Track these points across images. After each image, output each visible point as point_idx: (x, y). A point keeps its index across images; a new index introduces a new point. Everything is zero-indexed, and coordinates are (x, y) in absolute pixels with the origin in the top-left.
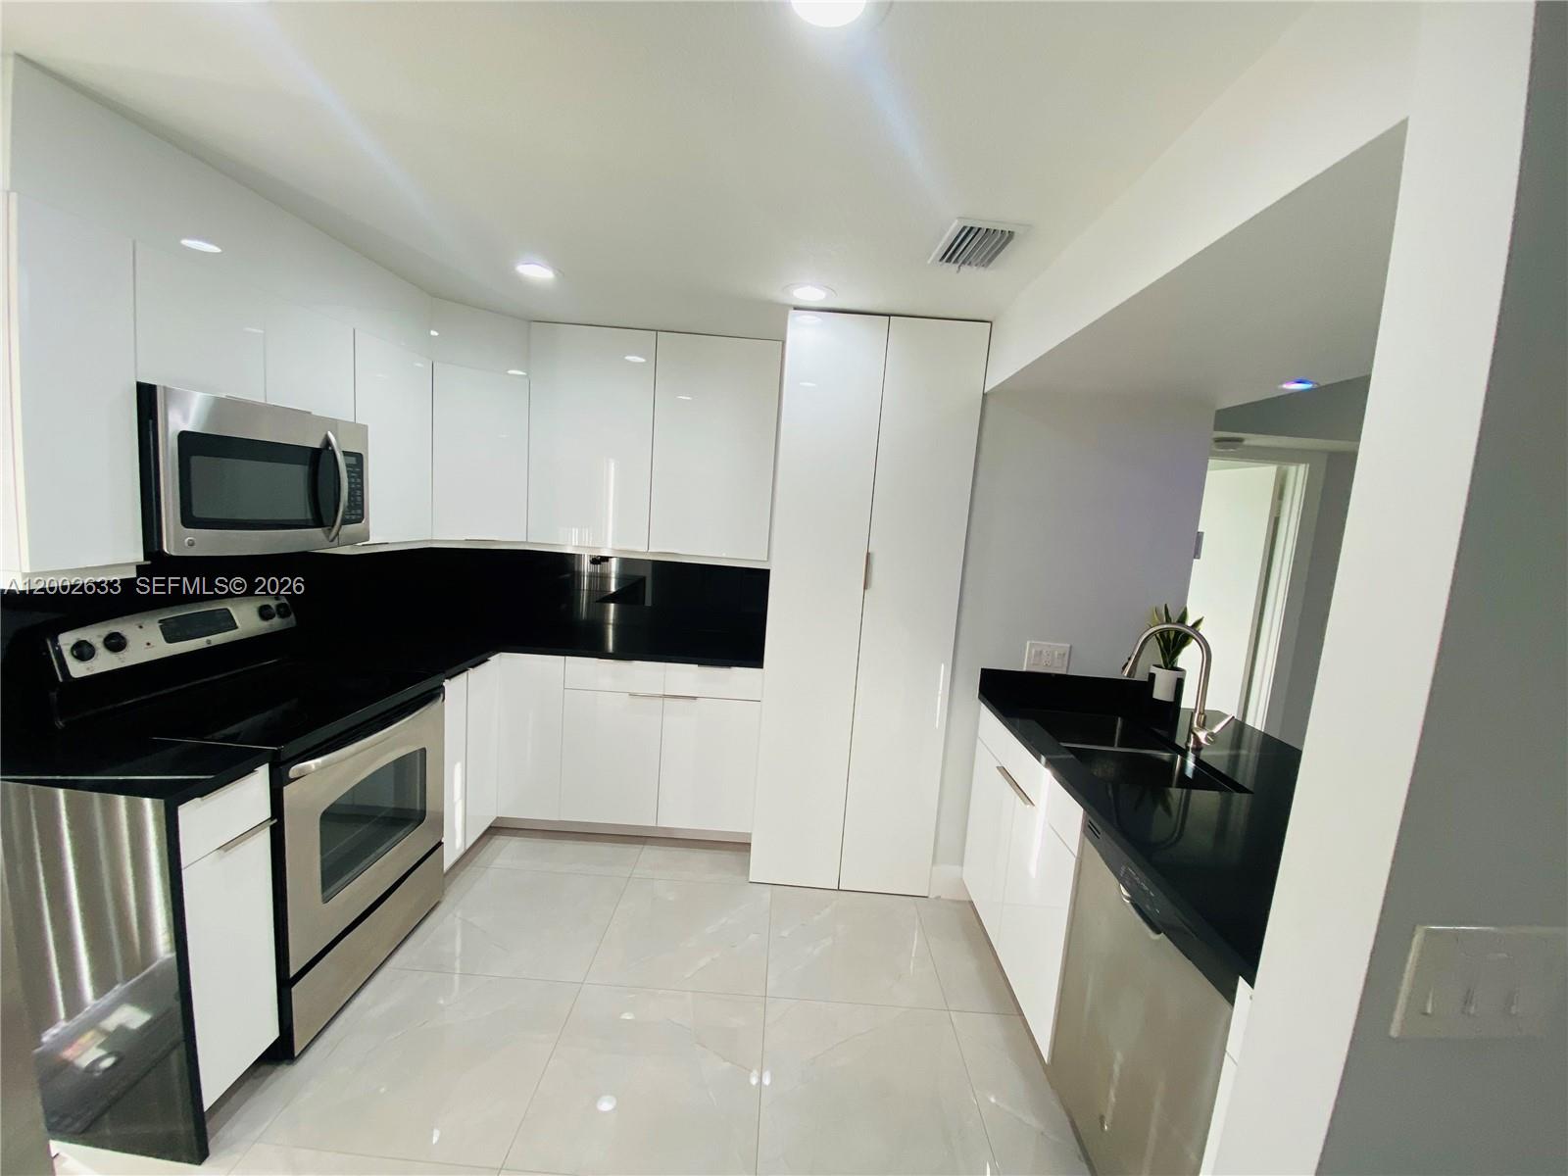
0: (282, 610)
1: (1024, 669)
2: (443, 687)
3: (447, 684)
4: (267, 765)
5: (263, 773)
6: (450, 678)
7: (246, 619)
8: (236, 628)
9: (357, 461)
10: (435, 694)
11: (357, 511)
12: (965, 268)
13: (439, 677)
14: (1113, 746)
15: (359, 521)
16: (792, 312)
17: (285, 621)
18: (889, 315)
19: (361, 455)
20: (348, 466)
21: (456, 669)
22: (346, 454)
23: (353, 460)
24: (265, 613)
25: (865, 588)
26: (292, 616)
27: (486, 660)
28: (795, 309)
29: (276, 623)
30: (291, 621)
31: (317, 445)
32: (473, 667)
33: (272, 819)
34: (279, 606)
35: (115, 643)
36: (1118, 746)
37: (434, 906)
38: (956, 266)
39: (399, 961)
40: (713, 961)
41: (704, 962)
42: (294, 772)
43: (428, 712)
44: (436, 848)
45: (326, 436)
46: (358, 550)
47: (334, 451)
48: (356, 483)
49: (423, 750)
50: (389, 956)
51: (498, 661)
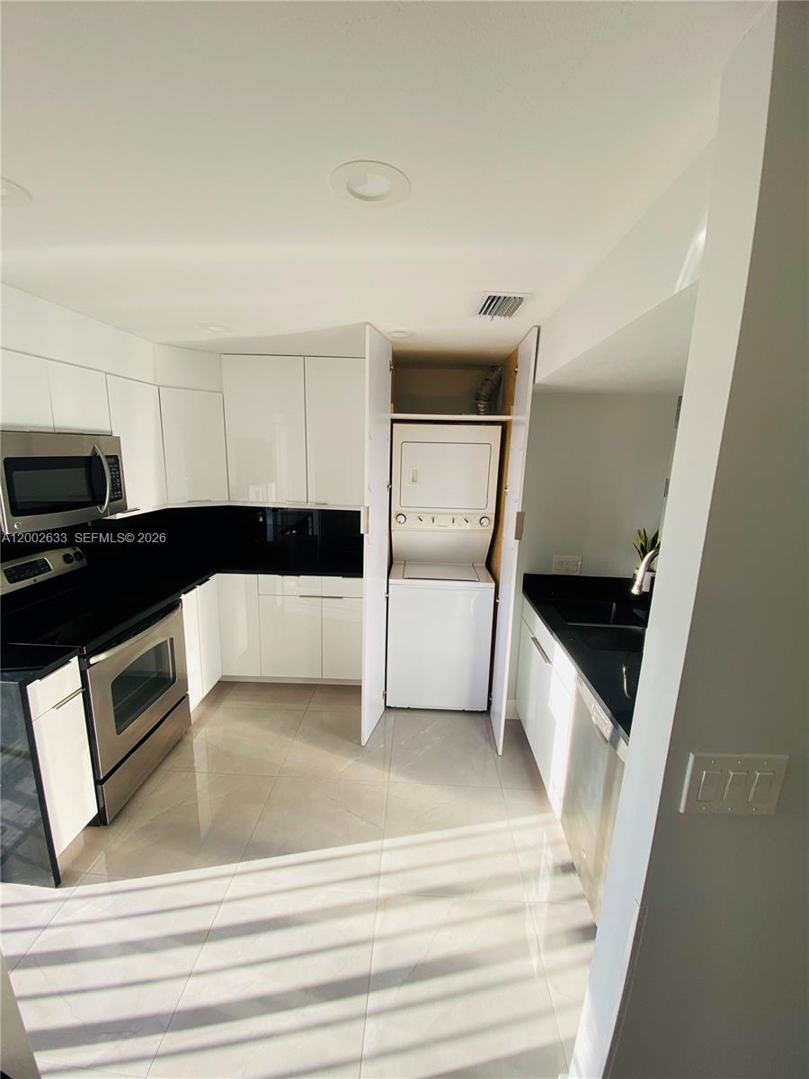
0: (78, 557)
1: (553, 573)
2: (181, 600)
3: (183, 597)
4: (76, 657)
5: (75, 660)
6: (185, 593)
7: (56, 563)
8: (50, 570)
9: (115, 461)
10: (176, 605)
11: (118, 492)
12: (496, 317)
13: (176, 595)
14: (609, 623)
15: (121, 498)
17: (79, 563)
19: (116, 456)
20: (109, 463)
21: (188, 588)
22: (107, 457)
23: (112, 460)
24: (67, 559)
26: (84, 559)
27: (207, 580)
29: (75, 565)
30: (84, 562)
31: (88, 454)
32: (200, 584)
33: (83, 687)
34: (76, 554)
36: (613, 624)
37: (186, 733)
38: (490, 317)
39: (166, 767)
40: (357, 760)
41: (351, 761)
42: (92, 661)
43: (173, 616)
44: (184, 698)
45: (94, 448)
46: (119, 516)
47: (99, 457)
48: (115, 475)
49: (172, 640)
50: (161, 763)
51: (217, 580)
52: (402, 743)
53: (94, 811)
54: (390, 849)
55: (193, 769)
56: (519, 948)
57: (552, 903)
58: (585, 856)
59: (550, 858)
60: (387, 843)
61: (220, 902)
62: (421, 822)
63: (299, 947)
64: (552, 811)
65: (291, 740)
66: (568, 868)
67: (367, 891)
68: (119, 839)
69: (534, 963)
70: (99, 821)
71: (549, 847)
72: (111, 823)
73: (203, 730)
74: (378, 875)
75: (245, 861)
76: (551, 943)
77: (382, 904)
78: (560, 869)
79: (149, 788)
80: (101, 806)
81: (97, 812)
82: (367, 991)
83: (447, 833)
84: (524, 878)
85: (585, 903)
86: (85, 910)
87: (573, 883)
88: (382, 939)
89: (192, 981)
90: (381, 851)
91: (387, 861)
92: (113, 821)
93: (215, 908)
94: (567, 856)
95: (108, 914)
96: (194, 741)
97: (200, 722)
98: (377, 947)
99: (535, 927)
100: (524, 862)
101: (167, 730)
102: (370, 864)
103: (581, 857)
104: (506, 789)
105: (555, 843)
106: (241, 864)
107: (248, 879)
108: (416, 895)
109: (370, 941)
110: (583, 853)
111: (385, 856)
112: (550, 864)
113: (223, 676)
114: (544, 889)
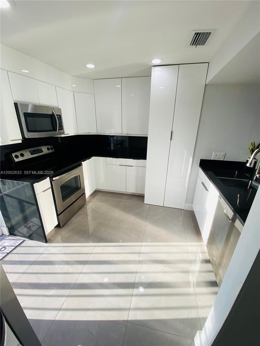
0: (52, 149)
1: (212, 159)
3: (82, 163)
4: (49, 177)
5: (48, 178)
6: (83, 161)
7: (45, 150)
8: (43, 152)
9: (60, 117)
10: (80, 165)
11: (61, 127)
12: (198, 46)
13: (81, 161)
14: (234, 178)
15: (62, 129)
16: (153, 67)
17: (52, 151)
18: (179, 64)
19: (60, 115)
20: (57, 118)
21: (84, 160)
22: (57, 115)
23: (59, 116)
24: (48, 149)
25: (171, 140)
27: (90, 158)
28: (154, 66)
29: (51, 151)
30: (53, 150)
31: (51, 114)
32: (88, 159)
33: (51, 187)
34: (51, 148)
35: (22, 155)
36: (236, 178)
37: (85, 204)
38: (195, 46)
39: (79, 213)
40: (136, 217)
41: (134, 217)
42: (54, 179)
43: (79, 168)
44: (84, 194)
45: (53, 112)
46: (63, 136)
47: (54, 115)
48: (60, 121)
49: (79, 175)
50: (77, 212)
51: (93, 158)
52: (151, 214)
53: (57, 223)
54: (144, 246)
55: (87, 215)
56: (187, 284)
57: (200, 272)
58: (215, 259)
59: (200, 257)
60: (143, 244)
61: (91, 254)
62: (155, 239)
63: (113, 271)
64: (203, 241)
65: (115, 209)
66: (208, 261)
67: (136, 257)
68: (64, 232)
69: (191, 290)
70: (58, 226)
71: (201, 253)
72: (62, 227)
73: (90, 204)
74: (140, 253)
75: (99, 243)
76: (198, 284)
77: (140, 262)
78: (204, 262)
79: (73, 218)
80: (59, 222)
81: (58, 223)
82: (134, 288)
83: (164, 244)
84: (191, 262)
85: (213, 274)
86: (53, 250)
87: (209, 267)
88: (140, 273)
89: (81, 275)
90: (142, 246)
91: (143, 249)
92: (63, 226)
93: (89, 255)
94: (207, 257)
95: (59, 252)
96: (87, 207)
97: (89, 202)
98: (138, 275)
99: (193, 278)
100: (191, 257)
101: (79, 202)
102: (137, 249)
103: (213, 259)
104: (186, 232)
105: (203, 253)
106: (98, 243)
107: (100, 248)
108: (152, 261)
109: (136, 273)
110: (214, 258)
111: (143, 248)
112: (201, 259)
113: (96, 189)
114: (197, 267)
